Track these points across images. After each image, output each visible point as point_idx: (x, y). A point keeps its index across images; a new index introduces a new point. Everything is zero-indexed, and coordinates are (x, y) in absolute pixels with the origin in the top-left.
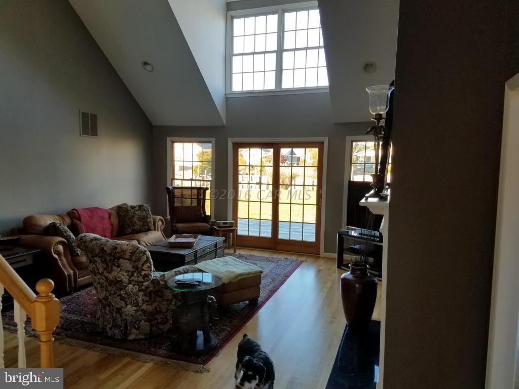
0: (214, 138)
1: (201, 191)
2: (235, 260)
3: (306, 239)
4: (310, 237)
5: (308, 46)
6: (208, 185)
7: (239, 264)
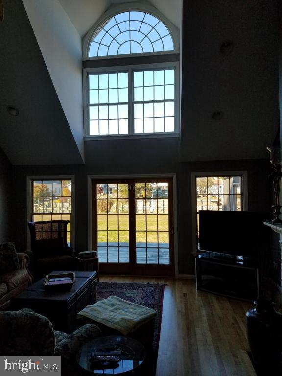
0: (74, 176)
1: (62, 224)
2: (122, 301)
3: (162, 262)
4: (165, 260)
5: (155, 100)
6: (68, 218)
7: (128, 306)
